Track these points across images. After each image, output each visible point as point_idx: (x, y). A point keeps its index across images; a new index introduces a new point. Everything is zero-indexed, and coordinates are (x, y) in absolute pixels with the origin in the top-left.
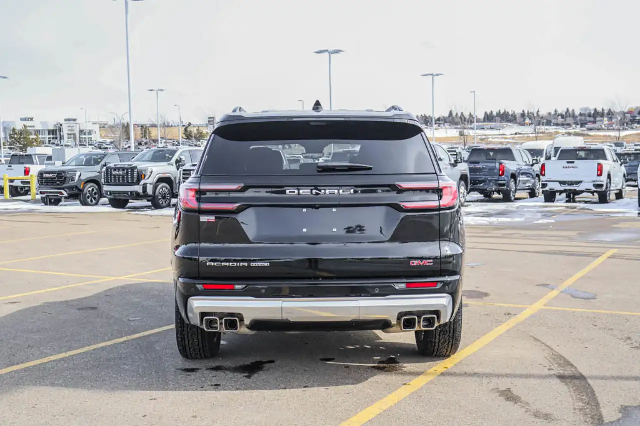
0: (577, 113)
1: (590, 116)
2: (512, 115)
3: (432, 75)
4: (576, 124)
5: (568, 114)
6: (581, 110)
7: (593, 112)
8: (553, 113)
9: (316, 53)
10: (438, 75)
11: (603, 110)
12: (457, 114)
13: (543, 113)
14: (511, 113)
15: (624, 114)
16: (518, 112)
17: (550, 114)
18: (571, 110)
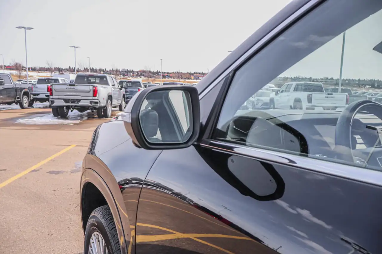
0: (120, 70)
1: (125, 72)
2: (95, 70)
3: (74, 47)
4: (121, 74)
5: (117, 71)
6: (122, 69)
7: (126, 70)
8: (111, 70)
9: (17, 27)
10: (77, 47)
11: (130, 70)
12: (72, 68)
13: (108, 69)
14: (95, 69)
15: (138, 72)
16: (98, 68)
17: (110, 70)
18: (118, 69)
